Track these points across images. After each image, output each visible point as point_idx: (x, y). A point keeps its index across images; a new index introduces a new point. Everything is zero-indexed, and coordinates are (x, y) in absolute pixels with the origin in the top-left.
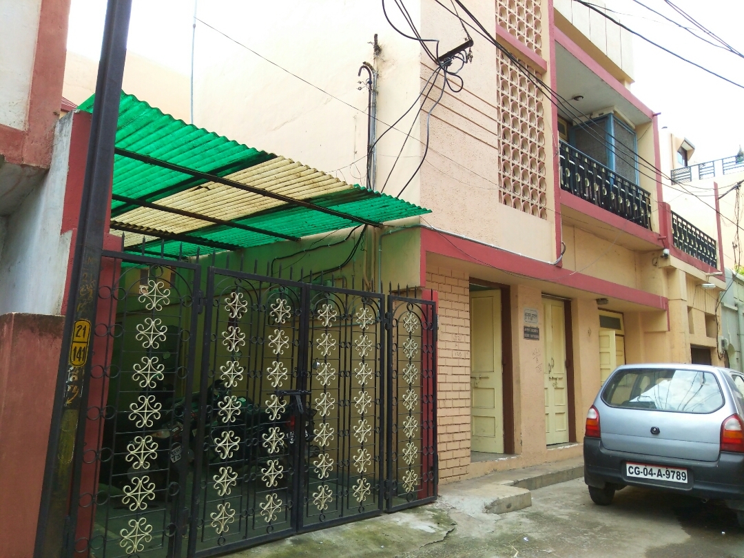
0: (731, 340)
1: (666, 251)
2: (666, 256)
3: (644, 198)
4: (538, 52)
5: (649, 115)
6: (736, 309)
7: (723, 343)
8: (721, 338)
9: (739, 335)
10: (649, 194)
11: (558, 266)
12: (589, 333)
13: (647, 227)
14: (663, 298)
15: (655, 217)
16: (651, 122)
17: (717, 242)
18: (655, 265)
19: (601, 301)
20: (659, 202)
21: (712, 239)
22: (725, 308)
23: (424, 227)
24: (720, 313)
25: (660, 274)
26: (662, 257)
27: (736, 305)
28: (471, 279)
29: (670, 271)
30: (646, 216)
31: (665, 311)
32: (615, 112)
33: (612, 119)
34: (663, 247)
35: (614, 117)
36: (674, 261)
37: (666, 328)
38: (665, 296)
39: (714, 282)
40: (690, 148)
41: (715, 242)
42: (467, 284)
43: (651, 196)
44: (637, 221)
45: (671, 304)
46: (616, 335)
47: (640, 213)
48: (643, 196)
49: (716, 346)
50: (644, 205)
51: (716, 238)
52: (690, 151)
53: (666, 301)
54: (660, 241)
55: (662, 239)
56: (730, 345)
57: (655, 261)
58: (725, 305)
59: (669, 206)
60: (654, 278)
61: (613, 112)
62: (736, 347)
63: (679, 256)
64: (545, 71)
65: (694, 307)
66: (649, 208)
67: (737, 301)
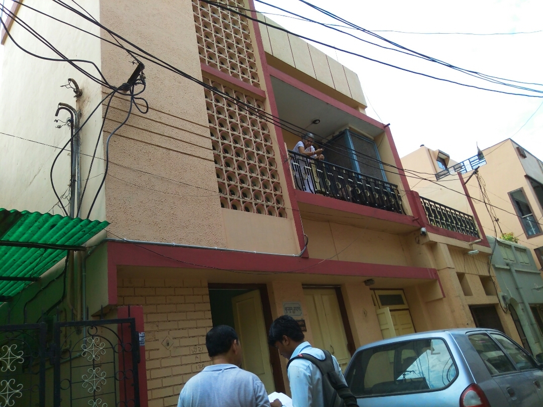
0: (512, 294)
1: (423, 229)
2: (424, 234)
3: (392, 190)
4: (257, 85)
5: (381, 127)
6: (508, 268)
7: (504, 298)
8: (501, 294)
9: (517, 289)
10: (396, 186)
11: (304, 256)
12: (365, 314)
13: (401, 213)
14: (431, 270)
15: (406, 203)
16: (384, 132)
17: (474, 216)
18: (418, 243)
19: (368, 282)
20: (406, 191)
21: (468, 216)
22: (497, 269)
23: (113, 241)
24: (493, 273)
25: (425, 250)
26: (421, 235)
27: (507, 265)
28: (211, 285)
29: (433, 246)
30: (398, 204)
31: (436, 280)
32: (350, 128)
33: (348, 133)
34: (419, 226)
35: (350, 132)
36: (433, 237)
37: (441, 296)
38: (433, 267)
39: (477, 249)
40: (446, 157)
41: (472, 217)
42: (206, 291)
43: (398, 187)
44: (389, 209)
45: (441, 275)
46: (391, 311)
47: (390, 201)
48: (391, 188)
49: (498, 302)
50: (394, 196)
51: (471, 214)
52: (446, 159)
53: (435, 272)
54: (415, 221)
55: (416, 220)
56: (512, 299)
57: (417, 240)
58: (497, 266)
59: (417, 193)
60: (420, 254)
61: (348, 128)
62: (518, 299)
63: (437, 231)
64: (265, 98)
65: (467, 272)
66: (400, 197)
67: (508, 261)
